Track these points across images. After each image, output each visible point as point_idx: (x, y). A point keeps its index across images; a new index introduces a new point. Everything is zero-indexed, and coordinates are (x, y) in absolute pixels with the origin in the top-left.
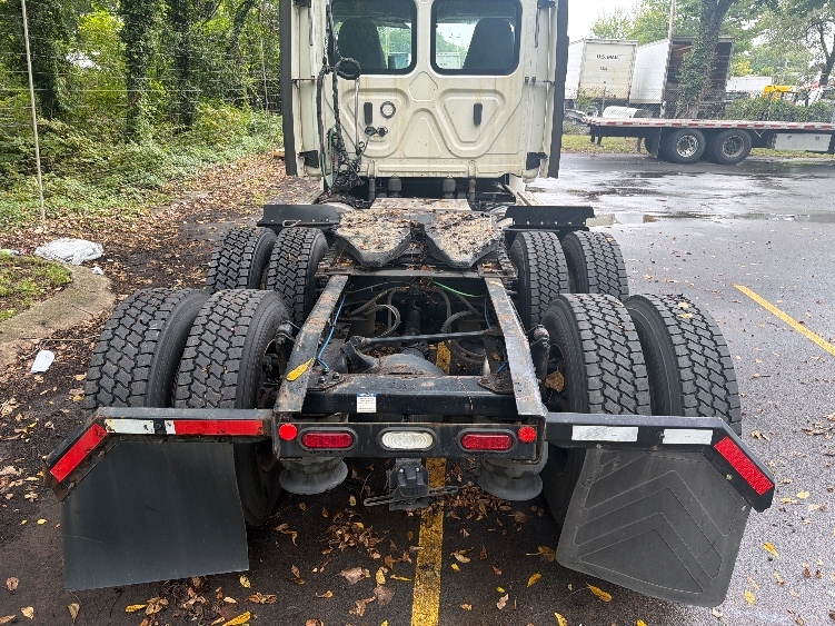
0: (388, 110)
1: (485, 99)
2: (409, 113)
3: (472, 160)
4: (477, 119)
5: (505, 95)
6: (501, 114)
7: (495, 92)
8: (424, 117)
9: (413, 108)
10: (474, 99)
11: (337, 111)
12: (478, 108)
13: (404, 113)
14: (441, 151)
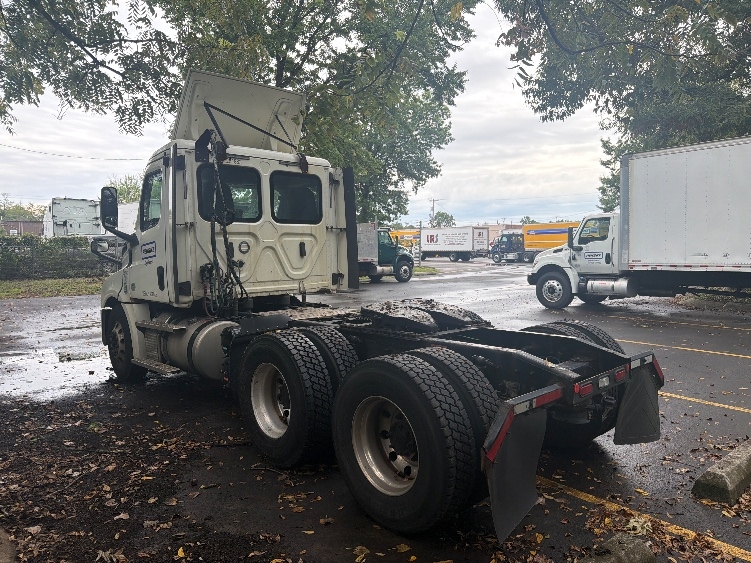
0: (244, 248)
1: (306, 239)
2: (259, 249)
3: (301, 280)
4: (302, 253)
5: (317, 236)
6: (315, 249)
7: (311, 235)
8: (269, 253)
9: (262, 246)
10: (299, 239)
11: (214, 250)
12: (302, 245)
13: (256, 250)
14: (281, 275)
